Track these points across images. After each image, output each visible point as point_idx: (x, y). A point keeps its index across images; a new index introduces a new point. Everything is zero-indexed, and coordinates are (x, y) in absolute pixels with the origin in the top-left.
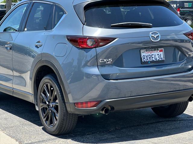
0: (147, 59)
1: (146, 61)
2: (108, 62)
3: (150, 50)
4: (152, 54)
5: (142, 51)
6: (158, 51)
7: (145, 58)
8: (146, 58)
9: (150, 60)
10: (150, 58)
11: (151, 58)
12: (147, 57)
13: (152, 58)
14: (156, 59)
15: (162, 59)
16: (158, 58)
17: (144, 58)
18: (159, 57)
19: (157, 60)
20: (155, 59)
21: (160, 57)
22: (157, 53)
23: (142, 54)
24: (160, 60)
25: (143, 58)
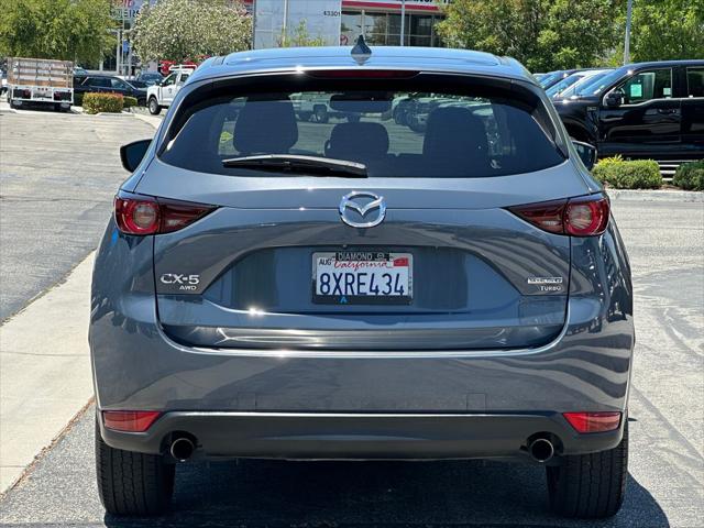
0: (338, 287)
1: (331, 293)
2: (186, 283)
3: (354, 256)
4: (361, 270)
5: (318, 258)
6: (390, 264)
7: (327, 284)
8: (333, 284)
9: (350, 293)
10: (351, 284)
11: (355, 285)
12: (338, 281)
13: (359, 284)
14: (377, 291)
15: (402, 291)
16: (384, 289)
17: (323, 284)
18: (389, 284)
19: (380, 293)
20: (371, 290)
21: (393, 284)
22: (385, 270)
23: (320, 270)
24: (393, 293)
25: (319, 284)
